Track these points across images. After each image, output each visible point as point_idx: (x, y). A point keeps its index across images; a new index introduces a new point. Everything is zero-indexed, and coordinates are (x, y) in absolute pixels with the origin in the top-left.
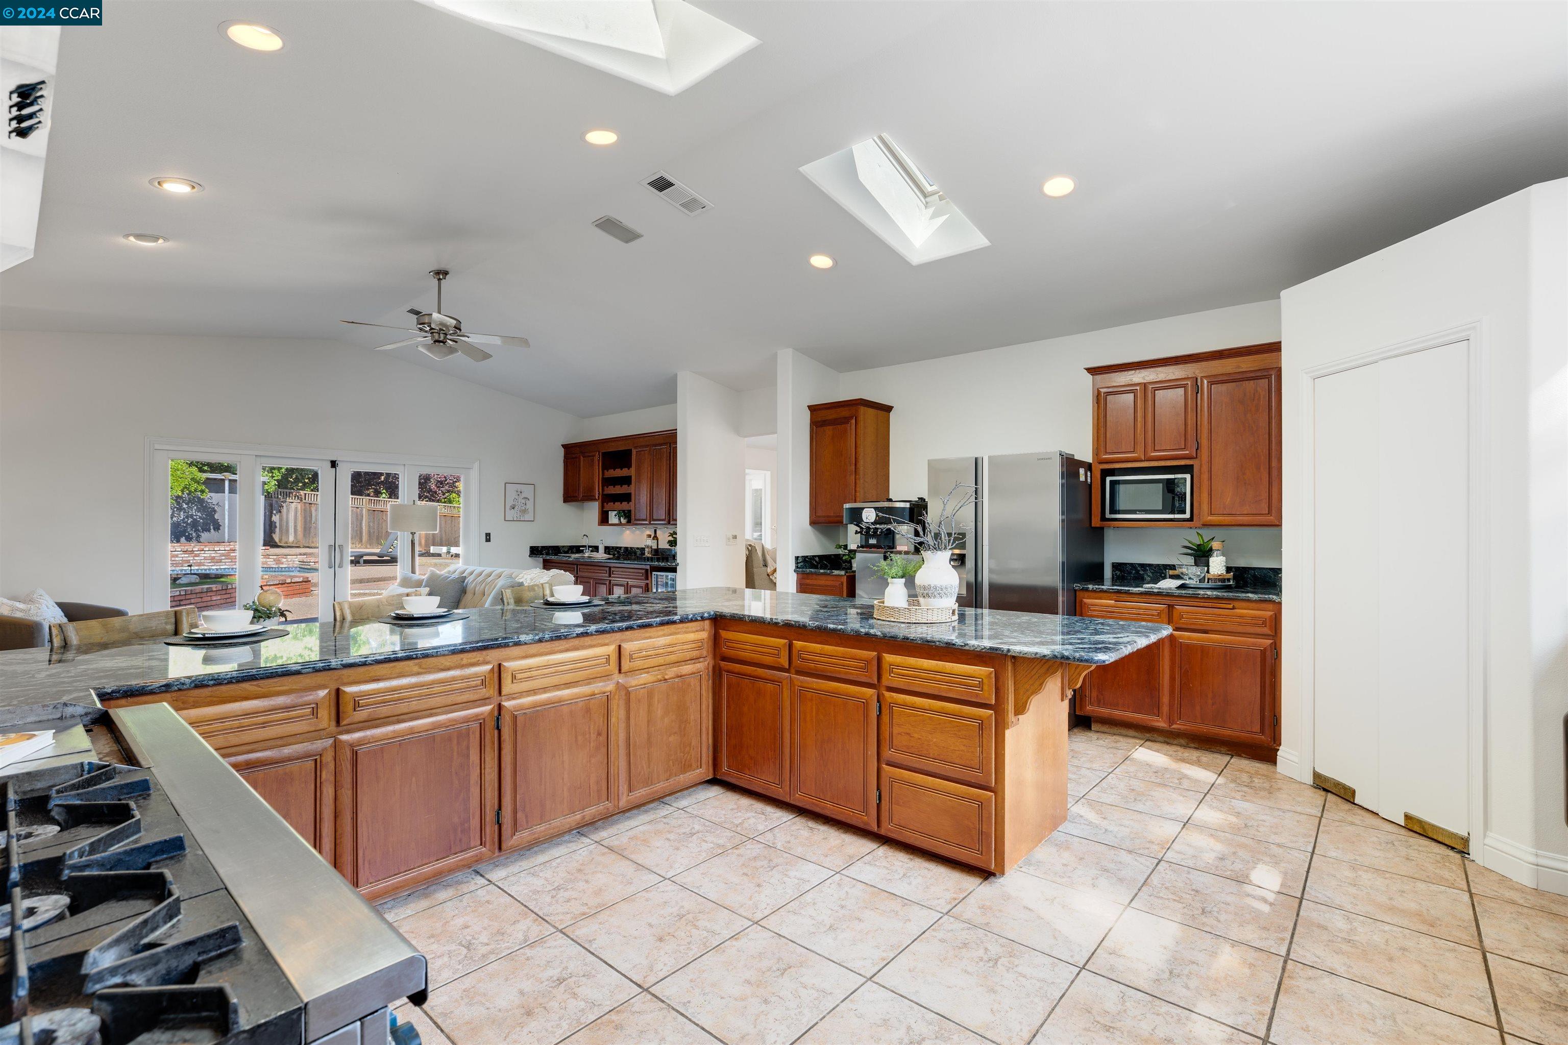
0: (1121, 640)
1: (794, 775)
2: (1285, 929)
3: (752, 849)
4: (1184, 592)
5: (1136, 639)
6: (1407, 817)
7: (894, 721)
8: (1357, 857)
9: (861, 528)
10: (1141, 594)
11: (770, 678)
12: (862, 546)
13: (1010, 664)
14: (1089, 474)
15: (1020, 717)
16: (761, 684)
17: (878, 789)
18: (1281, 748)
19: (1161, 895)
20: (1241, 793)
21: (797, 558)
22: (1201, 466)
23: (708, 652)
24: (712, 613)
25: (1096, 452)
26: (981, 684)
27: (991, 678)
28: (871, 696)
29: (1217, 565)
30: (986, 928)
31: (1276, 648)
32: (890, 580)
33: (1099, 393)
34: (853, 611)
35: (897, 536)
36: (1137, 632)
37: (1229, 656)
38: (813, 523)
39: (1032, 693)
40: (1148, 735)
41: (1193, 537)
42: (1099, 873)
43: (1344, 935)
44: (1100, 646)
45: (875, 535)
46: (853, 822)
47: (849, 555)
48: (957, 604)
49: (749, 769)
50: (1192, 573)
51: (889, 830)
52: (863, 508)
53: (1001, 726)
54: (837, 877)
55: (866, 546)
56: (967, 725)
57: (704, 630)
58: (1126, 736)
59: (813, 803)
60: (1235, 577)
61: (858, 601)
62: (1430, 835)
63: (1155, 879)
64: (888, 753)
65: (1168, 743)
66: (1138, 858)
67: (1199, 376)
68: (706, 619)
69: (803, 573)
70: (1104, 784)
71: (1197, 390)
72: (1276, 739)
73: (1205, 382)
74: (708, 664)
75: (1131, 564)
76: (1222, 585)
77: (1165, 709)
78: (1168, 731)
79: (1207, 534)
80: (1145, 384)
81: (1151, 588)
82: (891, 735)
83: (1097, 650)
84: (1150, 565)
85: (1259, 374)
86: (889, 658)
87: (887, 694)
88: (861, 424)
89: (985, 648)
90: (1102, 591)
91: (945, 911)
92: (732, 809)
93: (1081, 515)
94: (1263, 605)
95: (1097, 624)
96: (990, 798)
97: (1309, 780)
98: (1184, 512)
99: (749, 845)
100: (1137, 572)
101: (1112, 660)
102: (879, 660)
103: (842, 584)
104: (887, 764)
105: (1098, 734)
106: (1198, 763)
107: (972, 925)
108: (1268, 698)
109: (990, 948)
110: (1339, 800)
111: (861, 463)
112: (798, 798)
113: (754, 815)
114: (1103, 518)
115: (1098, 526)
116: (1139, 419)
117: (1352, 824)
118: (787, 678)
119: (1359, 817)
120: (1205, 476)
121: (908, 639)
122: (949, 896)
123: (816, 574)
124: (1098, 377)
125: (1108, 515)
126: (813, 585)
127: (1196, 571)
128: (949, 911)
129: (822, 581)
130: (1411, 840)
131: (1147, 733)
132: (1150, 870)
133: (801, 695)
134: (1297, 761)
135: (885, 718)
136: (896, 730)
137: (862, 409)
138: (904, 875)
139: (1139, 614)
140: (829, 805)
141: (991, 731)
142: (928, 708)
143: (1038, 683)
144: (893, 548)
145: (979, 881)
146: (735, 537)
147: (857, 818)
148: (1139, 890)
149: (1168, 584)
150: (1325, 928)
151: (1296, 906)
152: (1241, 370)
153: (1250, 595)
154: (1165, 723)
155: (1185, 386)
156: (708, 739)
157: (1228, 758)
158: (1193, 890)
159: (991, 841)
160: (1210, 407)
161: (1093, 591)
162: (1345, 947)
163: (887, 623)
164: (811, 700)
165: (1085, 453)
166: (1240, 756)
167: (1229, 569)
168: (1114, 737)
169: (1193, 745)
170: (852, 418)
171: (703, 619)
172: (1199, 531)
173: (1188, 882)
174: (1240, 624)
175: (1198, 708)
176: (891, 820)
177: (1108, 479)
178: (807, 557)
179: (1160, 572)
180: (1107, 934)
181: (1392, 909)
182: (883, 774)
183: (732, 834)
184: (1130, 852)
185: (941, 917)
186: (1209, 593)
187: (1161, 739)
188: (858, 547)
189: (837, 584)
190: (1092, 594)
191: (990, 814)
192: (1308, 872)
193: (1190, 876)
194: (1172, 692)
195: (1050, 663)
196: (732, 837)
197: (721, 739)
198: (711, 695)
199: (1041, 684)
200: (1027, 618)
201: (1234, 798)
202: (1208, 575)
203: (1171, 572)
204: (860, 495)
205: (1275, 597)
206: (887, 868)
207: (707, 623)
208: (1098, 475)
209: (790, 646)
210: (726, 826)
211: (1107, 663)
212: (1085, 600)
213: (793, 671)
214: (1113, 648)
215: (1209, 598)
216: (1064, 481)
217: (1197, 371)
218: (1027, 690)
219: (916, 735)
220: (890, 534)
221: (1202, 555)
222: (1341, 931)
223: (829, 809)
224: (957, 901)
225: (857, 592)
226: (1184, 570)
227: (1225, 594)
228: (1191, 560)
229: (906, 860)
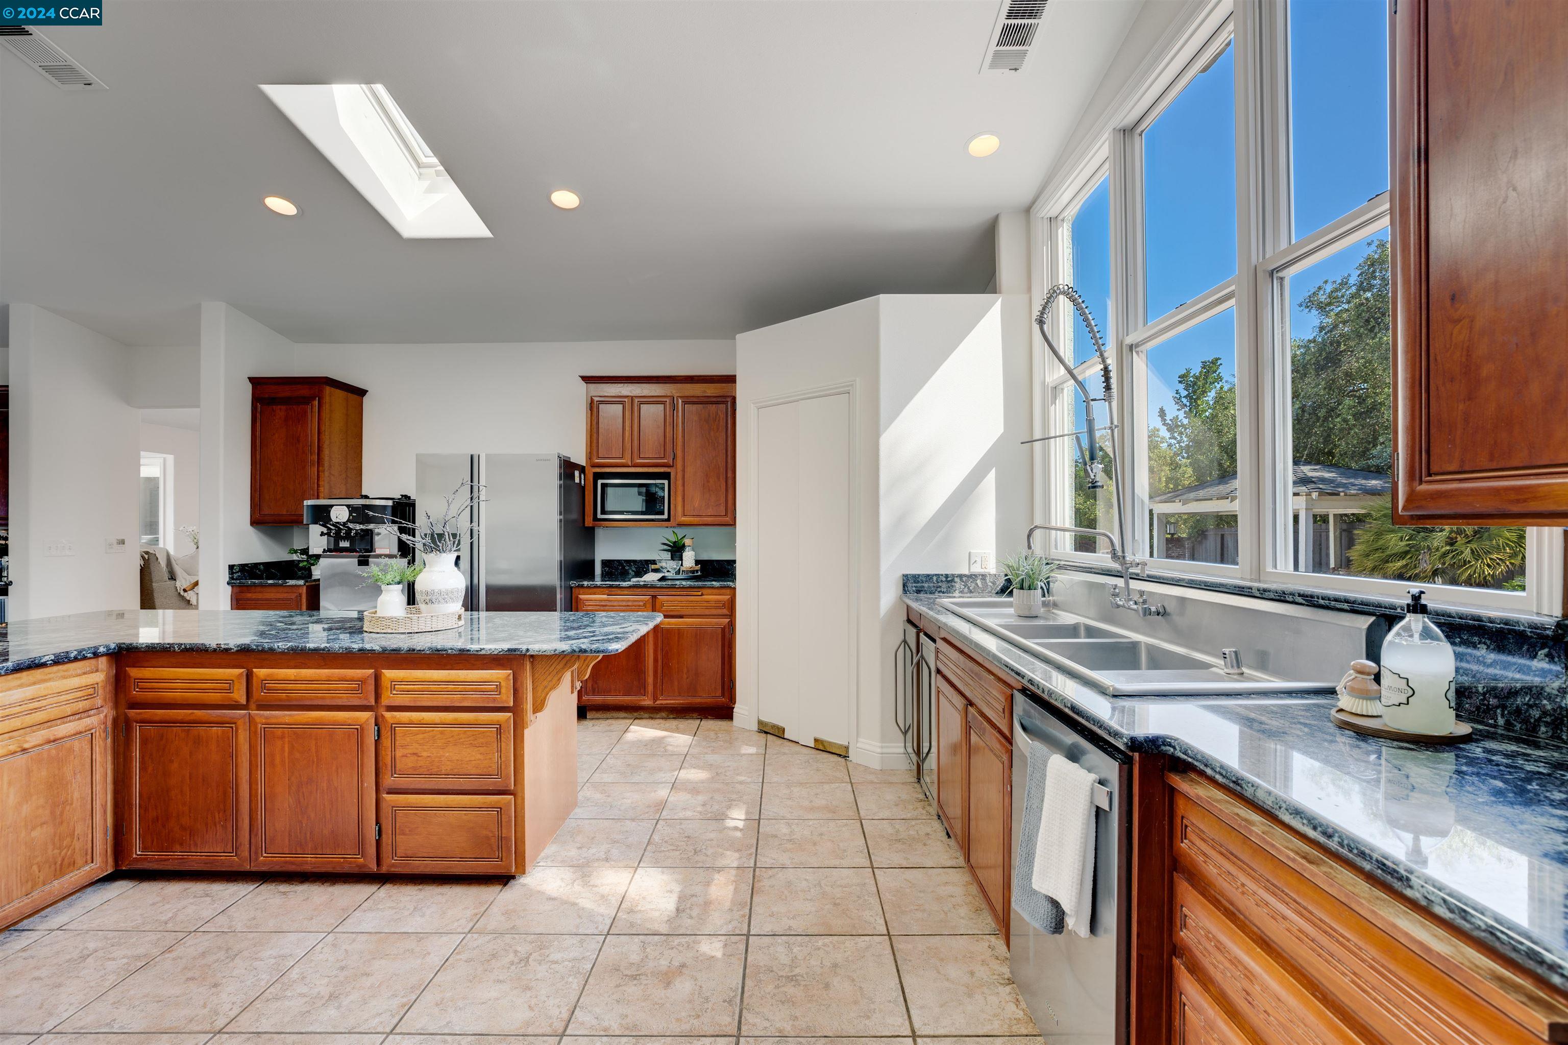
0: (626, 630)
1: (256, 835)
2: (752, 846)
3: (192, 947)
4: (664, 583)
5: (638, 627)
6: (816, 740)
7: (397, 743)
8: (789, 778)
9: (329, 529)
10: (630, 587)
11: (215, 719)
12: (329, 550)
13: (528, 663)
14: (583, 476)
15: (538, 714)
16: (201, 730)
17: (378, 822)
18: (736, 705)
19: (663, 849)
20: (710, 749)
21: (231, 567)
22: (676, 473)
23: (105, 700)
24: (113, 646)
25: (590, 456)
26: (499, 688)
27: (509, 680)
28: (368, 720)
29: (689, 559)
30: (513, 931)
31: (732, 625)
32: (383, 587)
33: (592, 400)
34: (318, 627)
35: (376, 538)
36: (638, 621)
37: (699, 635)
38: (255, 522)
39: (551, 690)
40: (635, 714)
41: (669, 535)
42: (609, 846)
43: (787, 837)
44: (611, 637)
45: (347, 537)
46: (346, 869)
47: (307, 561)
48: (463, 609)
49: (181, 844)
50: (669, 566)
51: (393, 865)
52: (332, 506)
53: (519, 726)
54: (330, 937)
55: (334, 550)
56: (484, 732)
57: (97, 671)
58: (618, 718)
59: (286, 862)
60: (702, 570)
61: (323, 613)
62: (828, 750)
63: (656, 838)
64: (389, 781)
65: (652, 718)
66: (640, 824)
67: (676, 395)
68: (102, 655)
69: (241, 586)
70: (604, 765)
71: (674, 407)
72: (732, 699)
73: (680, 401)
74: (106, 716)
75: (618, 561)
76: (693, 576)
77: (650, 688)
78: (652, 707)
79: (681, 532)
80: (632, 397)
81: (638, 581)
82: (394, 759)
83: (610, 641)
84: (635, 561)
85: (719, 399)
86: (389, 674)
87: (388, 715)
88: (326, 407)
89: (503, 650)
90: (596, 587)
91: (466, 930)
92: (154, 904)
93: (574, 516)
94: (724, 591)
95: (602, 617)
96: (509, 803)
97: (755, 727)
98: (663, 513)
99: (190, 941)
100: (623, 567)
101: (623, 648)
102: (377, 678)
103: (300, 595)
104: (388, 793)
105: (593, 721)
106: (677, 730)
107: (498, 934)
108: (727, 667)
109: (519, 949)
110: (775, 738)
111: (326, 452)
112: (264, 861)
113: (192, 901)
114: (595, 519)
115: (591, 525)
116: (627, 428)
117: (785, 754)
118: (246, 714)
119: (787, 747)
120: (680, 482)
121: (414, 650)
122: (469, 913)
123: (261, 586)
124: (592, 386)
125: (599, 516)
126: (258, 600)
127: (673, 565)
128: (472, 929)
129: (271, 594)
130: (818, 756)
131: (635, 712)
132: (651, 830)
133: (269, 734)
134: (747, 714)
135: (386, 742)
136: (399, 753)
137: (328, 390)
138: (415, 908)
139: (628, 606)
140: (310, 858)
141: (509, 733)
142: (439, 722)
143: (556, 678)
144: (371, 551)
145: (498, 888)
146: (122, 542)
147: (350, 863)
148: (645, 850)
149: (651, 577)
150: (776, 836)
151: (757, 825)
152: (707, 395)
153: (714, 583)
154: (650, 700)
155: (664, 403)
156: (105, 820)
157: (698, 722)
158: (686, 837)
159: (511, 845)
160: (683, 423)
161: (588, 587)
162: (789, 846)
163: (384, 635)
164: (282, 737)
165: (579, 457)
166: (706, 718)
167: (697, 562)
168: (608, 721)
169: (672, 716)
170: (314, 399)
171: (96, 655)
172: (675, 530)
173: (681, 831)
174: (707, 608)
175: (676, 683)
176: (394, 853)
177: (600, 482)
178: (246, 565)
179: (642, 567)
180: (624, 897)
181: (812, 809)
182: (383, 805)
183: (159, 935)
184: (633, 820)
185: (464, 938)
186: (684, 583)
187: (646, 715)
188: (324, 551)
189: (293, 596)
190: (587, 590)
191: (510, 817)
192: (761, 798)
193: (683, 826)
194: (655, 672)
195: (568, 658)
196: (159, 939)
197: (131, 814)
198: (109, 758)
199: (559, 680)
200: (535, 617)
201: (706, 753)
202: (682, 569)
203: (653, 567)
204: (324, 489)
205: (731, 583)
206: (392, 908)
207: (103, 662)
208: (590, 477)
209: (249, 677)
210: (147, 928)
211: (620, 651)
212: (581, 596)
213: (253, 705)
214: (623, 638)
215: (684, 587)
216: (562, 482)
217: (674, 391)
218: (546, 687)
219: (425, 754)
220: (368, 536)
221: (676, 550)
222: (785, 835)
223: (310, 862)
224: (478, 916)
225: (322, 604)
226: (664, 564)
227: (696, 583)
228: (668, 555)
229: (415, 893)
